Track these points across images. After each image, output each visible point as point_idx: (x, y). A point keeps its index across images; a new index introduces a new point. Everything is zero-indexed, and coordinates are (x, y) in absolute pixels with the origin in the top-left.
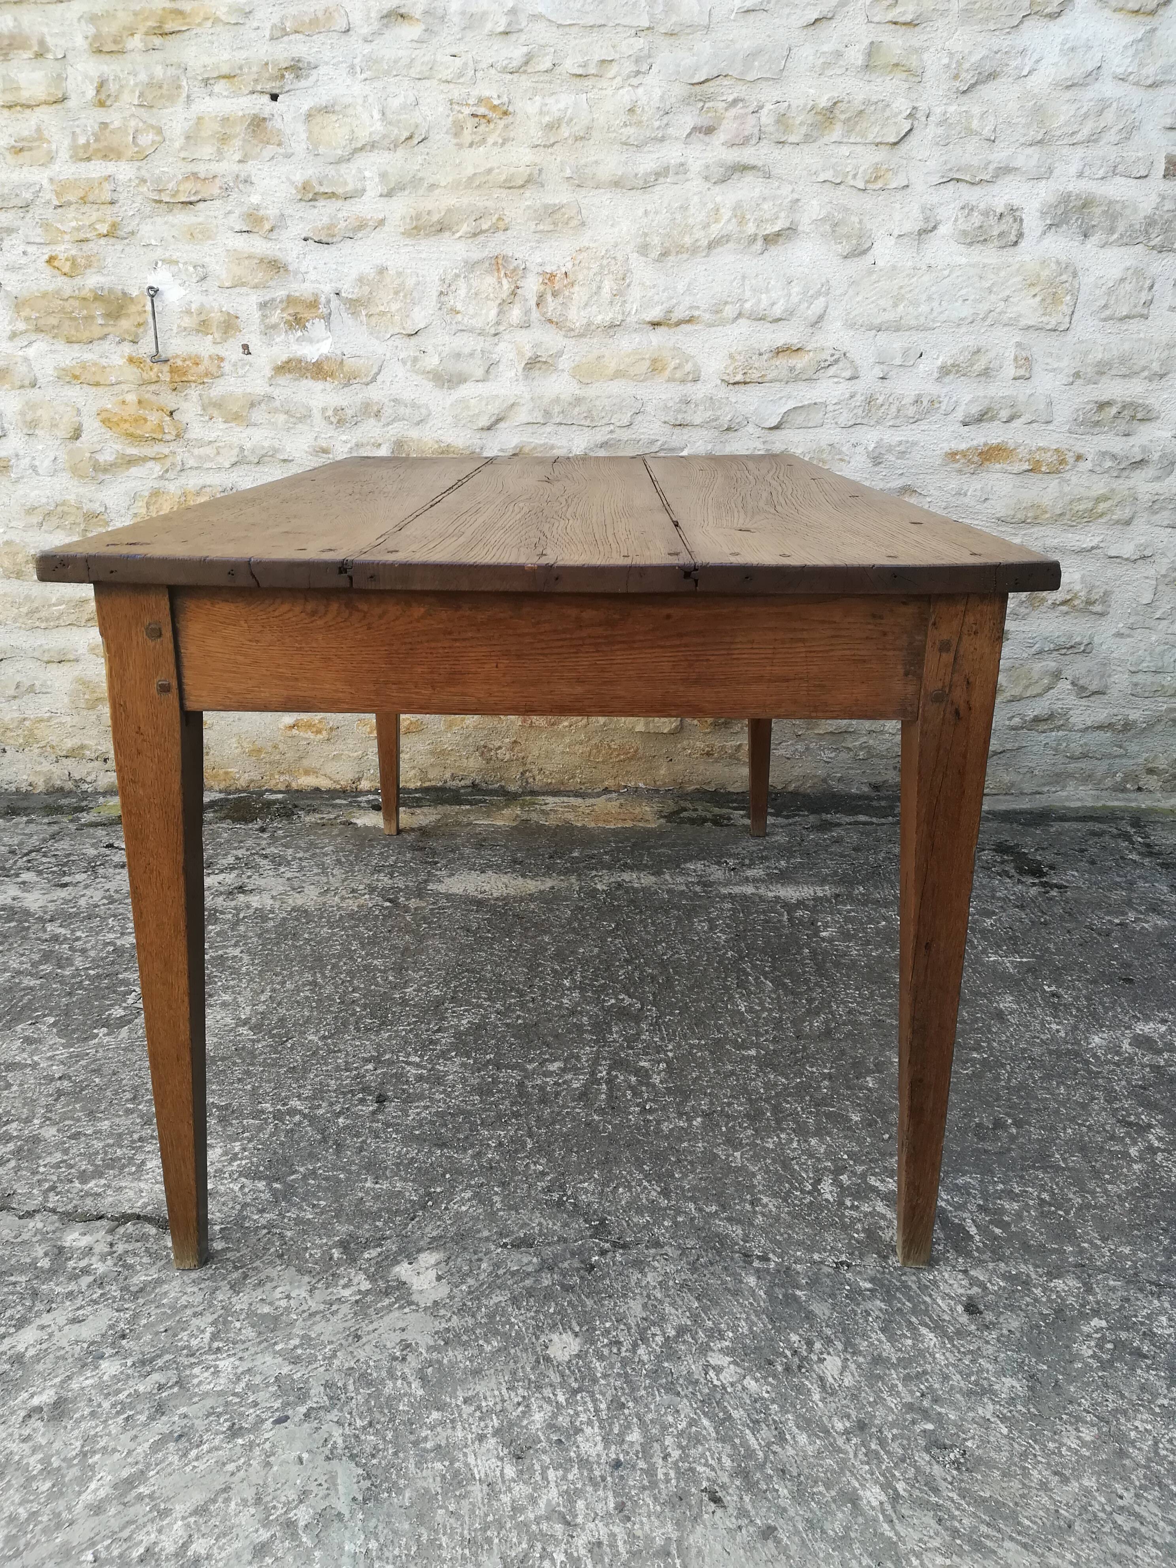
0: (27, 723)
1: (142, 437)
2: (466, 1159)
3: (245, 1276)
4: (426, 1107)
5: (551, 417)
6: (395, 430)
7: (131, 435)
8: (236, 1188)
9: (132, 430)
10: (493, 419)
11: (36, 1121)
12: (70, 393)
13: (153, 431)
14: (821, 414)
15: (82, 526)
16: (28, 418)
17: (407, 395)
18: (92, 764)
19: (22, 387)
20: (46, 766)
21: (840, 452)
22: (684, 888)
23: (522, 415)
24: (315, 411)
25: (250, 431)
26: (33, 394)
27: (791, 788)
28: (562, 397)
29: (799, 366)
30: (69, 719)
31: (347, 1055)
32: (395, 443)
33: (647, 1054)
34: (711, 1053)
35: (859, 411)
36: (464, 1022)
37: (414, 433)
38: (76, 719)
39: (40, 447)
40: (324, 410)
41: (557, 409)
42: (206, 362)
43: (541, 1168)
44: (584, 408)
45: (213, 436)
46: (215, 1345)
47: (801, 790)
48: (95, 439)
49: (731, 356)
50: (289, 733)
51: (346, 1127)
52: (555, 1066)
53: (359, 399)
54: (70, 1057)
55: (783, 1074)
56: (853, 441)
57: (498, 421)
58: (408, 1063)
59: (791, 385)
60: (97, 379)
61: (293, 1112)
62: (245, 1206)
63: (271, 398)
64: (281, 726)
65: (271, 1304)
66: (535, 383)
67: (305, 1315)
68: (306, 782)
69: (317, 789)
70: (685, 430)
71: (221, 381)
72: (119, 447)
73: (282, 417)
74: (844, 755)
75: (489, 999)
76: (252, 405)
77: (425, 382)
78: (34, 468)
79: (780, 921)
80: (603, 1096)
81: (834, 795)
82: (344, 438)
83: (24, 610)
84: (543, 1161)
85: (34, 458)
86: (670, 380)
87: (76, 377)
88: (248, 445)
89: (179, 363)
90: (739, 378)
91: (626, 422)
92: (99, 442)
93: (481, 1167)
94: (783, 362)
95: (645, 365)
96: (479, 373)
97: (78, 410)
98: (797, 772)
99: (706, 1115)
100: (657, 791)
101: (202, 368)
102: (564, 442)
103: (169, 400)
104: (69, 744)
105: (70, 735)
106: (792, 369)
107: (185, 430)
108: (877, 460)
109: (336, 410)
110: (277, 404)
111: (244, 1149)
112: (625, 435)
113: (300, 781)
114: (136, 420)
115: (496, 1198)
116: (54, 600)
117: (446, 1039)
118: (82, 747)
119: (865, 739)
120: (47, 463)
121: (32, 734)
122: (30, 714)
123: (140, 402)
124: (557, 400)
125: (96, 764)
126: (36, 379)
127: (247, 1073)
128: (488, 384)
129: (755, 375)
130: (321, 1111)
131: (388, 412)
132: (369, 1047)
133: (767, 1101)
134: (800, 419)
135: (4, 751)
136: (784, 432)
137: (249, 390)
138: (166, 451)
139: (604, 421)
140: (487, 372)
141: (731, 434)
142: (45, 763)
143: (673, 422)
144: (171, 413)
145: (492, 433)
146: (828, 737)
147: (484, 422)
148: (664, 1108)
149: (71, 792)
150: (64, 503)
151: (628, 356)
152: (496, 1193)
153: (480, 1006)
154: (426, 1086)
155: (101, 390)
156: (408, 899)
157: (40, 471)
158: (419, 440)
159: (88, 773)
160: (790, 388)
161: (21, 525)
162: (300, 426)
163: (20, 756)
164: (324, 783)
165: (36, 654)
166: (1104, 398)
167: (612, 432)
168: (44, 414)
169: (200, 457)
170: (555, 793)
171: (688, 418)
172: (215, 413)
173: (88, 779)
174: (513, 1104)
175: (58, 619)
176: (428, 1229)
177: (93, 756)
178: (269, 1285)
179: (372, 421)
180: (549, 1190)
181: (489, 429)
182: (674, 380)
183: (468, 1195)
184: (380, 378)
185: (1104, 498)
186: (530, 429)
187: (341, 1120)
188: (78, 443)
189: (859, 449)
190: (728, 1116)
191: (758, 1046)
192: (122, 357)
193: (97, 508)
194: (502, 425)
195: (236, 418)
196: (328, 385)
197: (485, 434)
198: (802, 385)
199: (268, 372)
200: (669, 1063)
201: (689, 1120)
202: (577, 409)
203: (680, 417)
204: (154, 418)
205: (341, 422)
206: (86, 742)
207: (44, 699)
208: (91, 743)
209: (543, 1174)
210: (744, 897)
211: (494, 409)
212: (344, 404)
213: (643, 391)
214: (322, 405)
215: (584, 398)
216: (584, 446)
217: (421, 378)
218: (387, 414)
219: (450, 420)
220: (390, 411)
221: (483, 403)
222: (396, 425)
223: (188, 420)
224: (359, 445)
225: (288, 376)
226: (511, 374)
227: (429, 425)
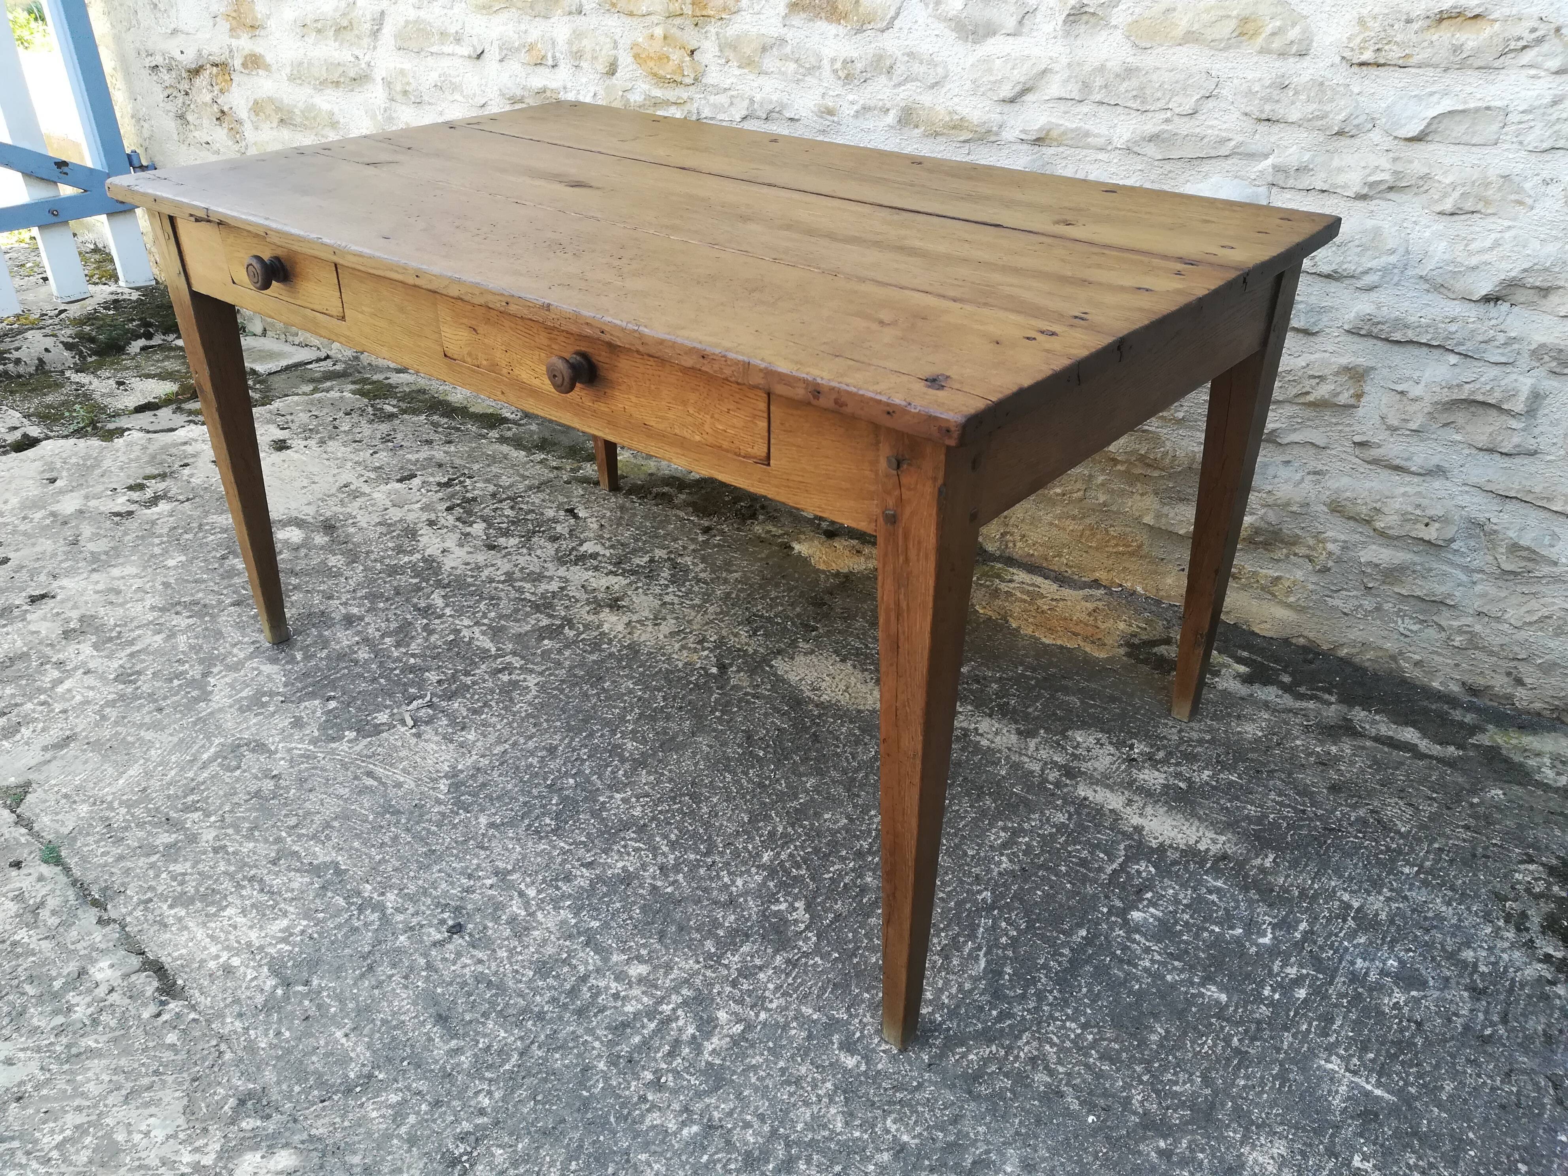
1: (665, 77)
2: (440, 1049)
3: (149, 1088)
4: (480, 961)
5: (1090, 93)
6: (907, 94)
7: (655, 75)
8: (249, 977)
9: (655, 70)
10: (1018, 88)
11: (213, 819)
12: (609, 23)
13: (675, 72)
14: (1495, 127)
16: (575, 49)
17: (925, 48)
19: (570, 13)
21: (1520, 190)
22: (1036, 767)
23: (1056, 86)
24: (825, 61)
25: (762, 80)
26: (580, 20)
27: (1343, 652)
28: (1109, 65)
29: (1471, 44)
31: (488, 856)
32: (903, 109)
33: (740, 1002)
34: (810, 1037)
36: (620, 865)
37: (926, 99)
39: (584, 80)
40: (833, 61)
41: (1099, 82)
43: (486, 1102)
44: (1134, 83)
45: (728, 83)
46: (55, 1154)
47: (1357, 660)
48: (628, 76)
49: (1361, 21)
51: (399, 951)
52: (637, 970)
53: (871, 49)
54: (302, 756)
55: (849, 1116)
56: (1545, 174)
57: (1026, 91)
58: (521, 894)
59: (1453, 75)
60: (631, 8)
61: (380, 907)
62: (237, 1001)
63: (783, 41)
65: (130, 1133)
66: (1079, 42)
67: (137, 1163)
70: (1275, 128)
71: (737, 18)
72: (646, 88)
73: (792, 66)
74: (1432, 632)
75: (673, 845)
76: (764, 49)
77: (947, 32)
79: (1100, 869)
80: (637, 1039)
81: (1404, 682)
82: (851, 97)
84: (497, 1095)
85: (578, 92)
86: (1262, 51)
88: (757, 97)
90: (1368, 56)
91: (1188, 108)
92: (631, 80)
93: (443, 1068)
94: (1445, 36)
95: (1227, 28)
96: (1011, 23)
97: (615, 42)
98: (1354, 634)
99: (710, 1128)
100: (1158, 602)
101: (720, 1)
102: (1103, 130)
103: (691, 38)
106: (1457, 49)
107: (704, 73)
109: (845, 62)
110: (788, 49)
111: (303, 932)
112: (1184, 127)
114: (660, 59)
115: (412, 1119)
117: (583, 878)
119: (1469, 620)
120: (589, 98)
123: (665, 37)
124: (1102, 69)
126: (581, 5)
127: (395, 838)
128: (1020, 40)
129: (1394, 54)
130: (400, 918)
131: (900, 69)
132: (515, 856)
133: (788, 1146)
134: (1458, 129)
136: (1431, 147)
137: (763, 31)
138: (685, 95)
139: (1159, 105)
140: (1020, 22)
141: (1344, 142)
143: (1257, 114)
144: (692, 52)
145: (1016, 107)
146: (1413, 602)
147: (1006, 91)
148: (675, 1092)
151: (1208, 11)
152: (418, 1113)
153: (655, 850)
154: (508, 933)
155: (635, 21)
156: (739, 671)
158: (931, 109)
160: (1449, 79)
162: (809, 78)
167: (1167, 121)
168: (587, 44)
169: (714, 106)
170: (1032, 568)
171: (1280, 111)
172: (731, 56)
174: (553, 1000)
176: (320, 1123)
178: (153, 1110)
179: (883, 79)
180: (462, 1138)
181: (1012, 101)
182: (1269, 52)
183: (394, 1098)
184: (897, 23)
186: (1062, 106)
187: (402, 938)
188: (614, 79)
189: (1553, 189)
190: (728, 1142)
191: (867, 1059)
194: (1029, 98)
195: (748, 63)
196: (841, 30)
197: (1007, 108)
198: (1472, 77)
199: (782, 9)
200: (749, 1027)
201: (684, 1124)
202: (1125, 85)
203: (1268, 108)
204: (676, 56)
205: (849, 78)
209: (482, 1112)
210: (1099, 811)
211: (1020, 75)
212: (855, 55)
213: (1221, 65)
214: (832, 54)
215: (1137, 69)
216: (1125, 137)
217: (942, 26)
218: (899, 72)
219: (968, 85)
220: (903, 68)
221: (1009, 66)
222: (908, 86)
223: (706, 62)
224: (866, 109)
225: (803, 15)
226: (1048, 28)
227: (944, 90)
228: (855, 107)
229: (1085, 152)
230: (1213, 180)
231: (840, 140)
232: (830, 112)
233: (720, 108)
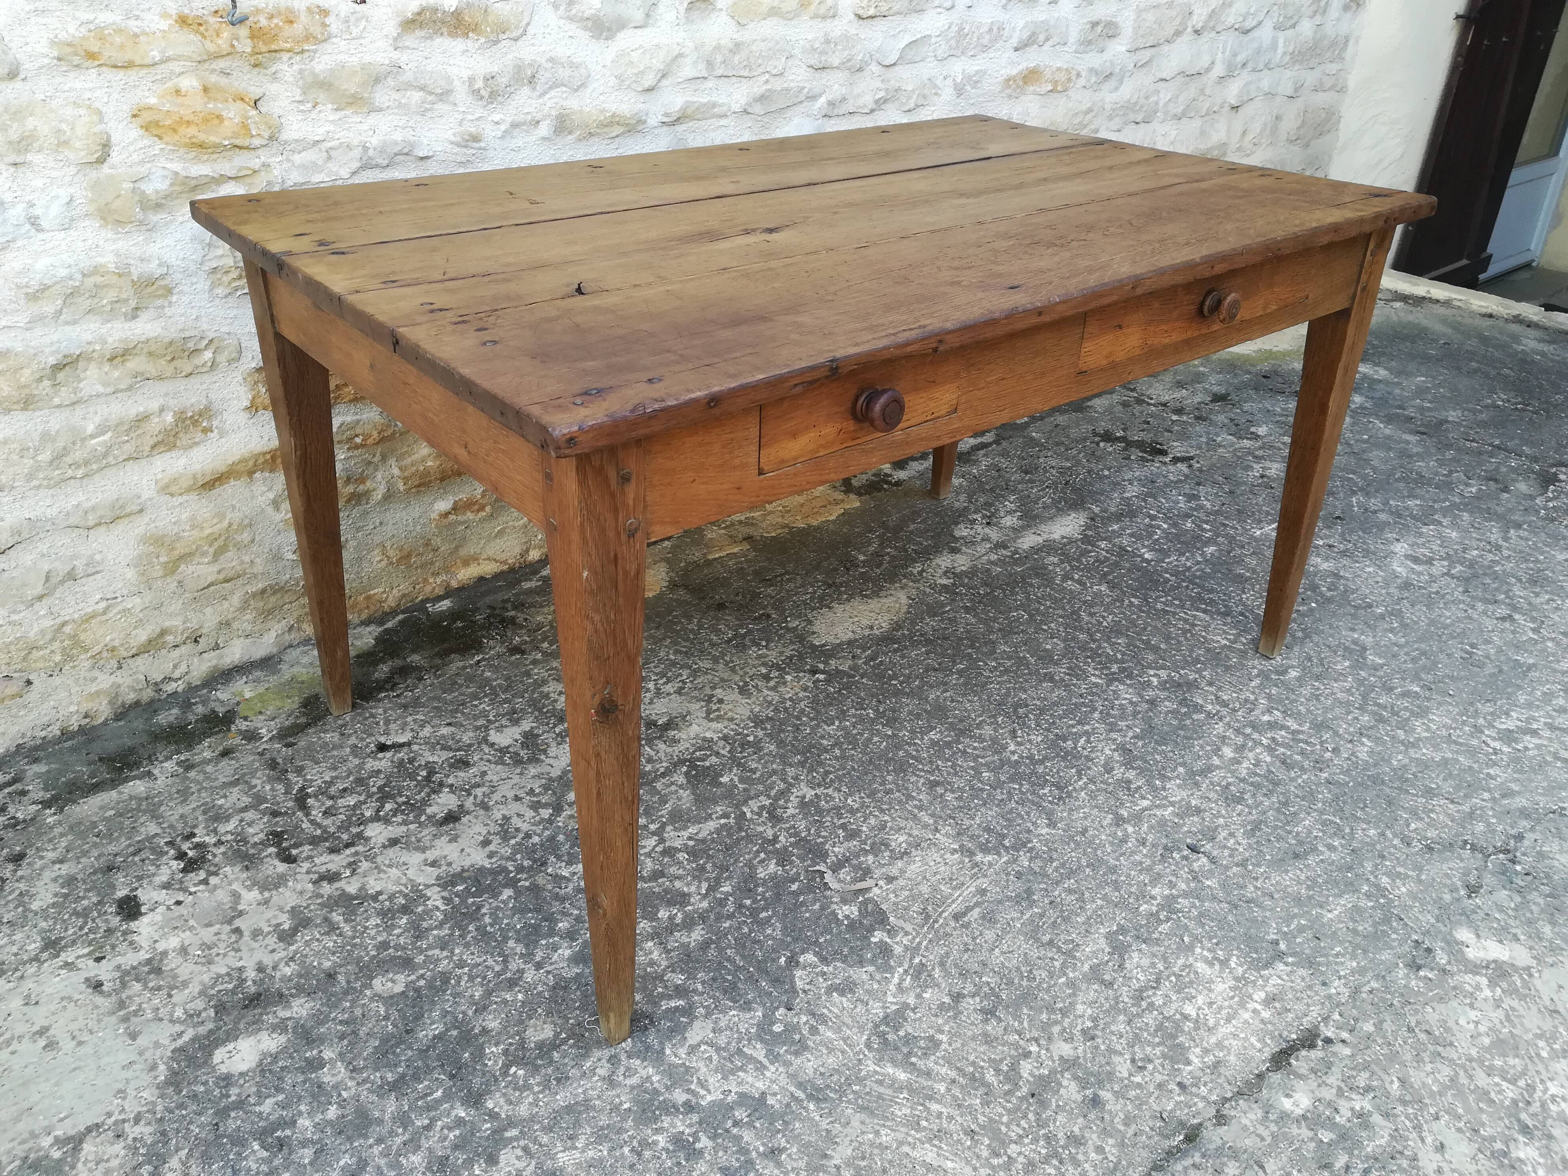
0: (67, 629)
1: (216, 146)
5: (713, 69)
6: (553, 102)
7: (201, 146)
9: (202, 137)
10: (659, 76)
12: (78, 85)
13: (235, 135)
14: (926, 48)
15: (133, 303)
17: (562, 51)
18: (176, 653)
20: (105, 681)
21: (935, 86)
23: (688, 70)
24: (456, 82)
25: (373, 119)
28: (722, 42)
30: (137, 600)
32: (557, 118)
33: (1252, 709)
35: (953, 42)
36: (1108, 752)
37: (573, 103)
38: (148, 597)
39: (39, 183)
40: (471, 80)
41: (719, 59)
42: (304, 18)
44: (742, 55)
45: (319, 132)
48: (135, 158)
50: (445, 521)
52: (1228, 753)
53: (510, 61)
56: (944, 73)
57: (663, 78)
59: (909, 17)
60: (128, 56)
63: (398, 68)
64: (434, 516)
66: (697, 27)
68: (465, 574)
69: (481, 579)
70: (824, 74)
71: (327, 47)
72: (176, 166)
73: (416, 96)
76: (377, 80)
77: (580, 33)
78: (34, 222)
82: (497, 117)
83: (45, 457)
85: (31, 205)
86: (815, 16)
87: (91, 56)
88: (374, 141)
89: (263, 22)
90: (872, 12)
91: (779, 69)
92: (142, 162)
96: (638, 16)
97: (100, 113)
101: (298, 28)
102: (723, 99)
103: (250, 82)
104: (142, 636)
105: (140, 623)
107: (280, 128)
108: (959, 91)
109: (485, 79)
110: (408, 76)
112: (777, 85)
113: (460, 576)
114: (206, 120)
116: (90, 428)
117: (1125, 773)
118: (163, 633)
120: (55, 209)
121: (75, 640)
122: (68, 613)
123: (206, 90)
124: (718, 48)
125: (183, 649)
126: (16, 64)
128: (646, 31)
129: (884, 8)
131: (544, 77)
134: (913, 53)
135: (29, 683)
136: (897, 69)
137: (367, 59)
138: (256, 163)
139: (761, 70)
140: (648, 15)
141: (859, 74)
142: (101, 677)
143: (816, 65)
144: (256, 103)
145: (656, 94)
147: (648, 80)
149: (152, 702)
150: (96, 271)
154: (1194, 818)
155: (133, 75)
156: (826, 663)
157: (44, 224)
158: (581, 112)
159: (175, 667)
160: (908, 21)
161: (22, 319)
162: (439, 106)
163: (57, 680)
164: (488, 569)
165: (72, 521)
166: (1095, 19)
167: (767, 81)
168: (38, 124)
169: (304, 167)
171: (828, 60)
172: (322, 96)
173: (176, 675)
175: (105, 456)
176: (1422, 918)
177: (179, 639)
179: (526, 90)
181: (653, 89)
182: (818, 17)
184: (531, 30)
185: (1090, 110)
186: (693, 85)
188: (106, 169)
189: (948, 82)
192: (165, 15)
193: (153, 268)
194: (664, 83)
195: (352, 102)
196: (471, 44)
197: (649, 96)
198: (916, 18)
199: (392, 28)
202: (736, 59)
203: (822, 59)
204: (233, 112)
205: (494, 95)
206: (167, 624)
207: (90, 584)
208: (176, 622)
211: (657, 63)
212: (495, 69)
213: (792, 31)
214: (465, 74)
215: (743, 43)
216: (743, 101)
217: (573, 26)
218: (543, 80)
219: (613, 81)
220: (548, 75)
221: (648, 56)
222: (552, 93)
223: (277, 112)
224: (515, 125)
225: (418, 33)
226: (671, 16)
227: (589, 90)
228: (503, 127)
229: (709, 122)
230: (796, 120)
231: (486, 167)
232: (476, 139)
233: (314, 167)
